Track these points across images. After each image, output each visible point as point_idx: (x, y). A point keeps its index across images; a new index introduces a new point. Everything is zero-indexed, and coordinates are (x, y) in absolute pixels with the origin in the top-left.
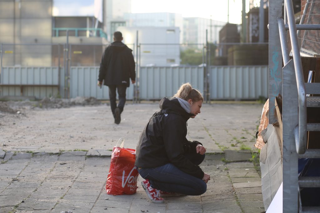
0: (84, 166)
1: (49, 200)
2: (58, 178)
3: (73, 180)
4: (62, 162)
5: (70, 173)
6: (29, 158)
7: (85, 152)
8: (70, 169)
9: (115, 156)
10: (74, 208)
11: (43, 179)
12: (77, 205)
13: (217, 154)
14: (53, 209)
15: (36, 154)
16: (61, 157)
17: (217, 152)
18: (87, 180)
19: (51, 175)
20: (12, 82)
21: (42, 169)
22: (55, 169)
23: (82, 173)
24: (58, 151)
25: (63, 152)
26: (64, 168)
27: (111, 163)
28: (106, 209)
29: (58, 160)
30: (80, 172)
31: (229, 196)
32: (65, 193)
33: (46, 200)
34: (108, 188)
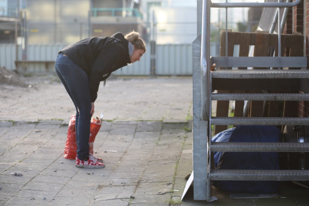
0: (56, 134)
1: (7, 164)
2: (28, 144)
3: (40, 146)
4: (37, 130)
5: (40, 140)
6: (9, 127)
7: (61, 121)
8: (43, 137)
9: (72, 123)
10: (25, 170)
11: (14, 145)
12: (30, 168)
13: (181, 123)
14: (6, 170)
15: (17, 123)
16: (38, 126)
17: (181, 121)
18: (53, 146)
19: (23, 142)
20: (37, 59)
21: (18, 136)
22: (29, 136)
23: (52, 140)
24: (36, 120)
25: (41, 121)
26: (39, 135)
27: (69, 130)
28: (56, 171)
29: (35, 128)
30: (51, 139)
31: (173, 161)
32: (27, 157)
33: (5, 163)
34: (66, 153)
